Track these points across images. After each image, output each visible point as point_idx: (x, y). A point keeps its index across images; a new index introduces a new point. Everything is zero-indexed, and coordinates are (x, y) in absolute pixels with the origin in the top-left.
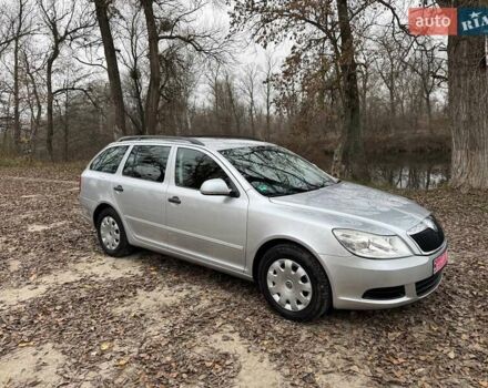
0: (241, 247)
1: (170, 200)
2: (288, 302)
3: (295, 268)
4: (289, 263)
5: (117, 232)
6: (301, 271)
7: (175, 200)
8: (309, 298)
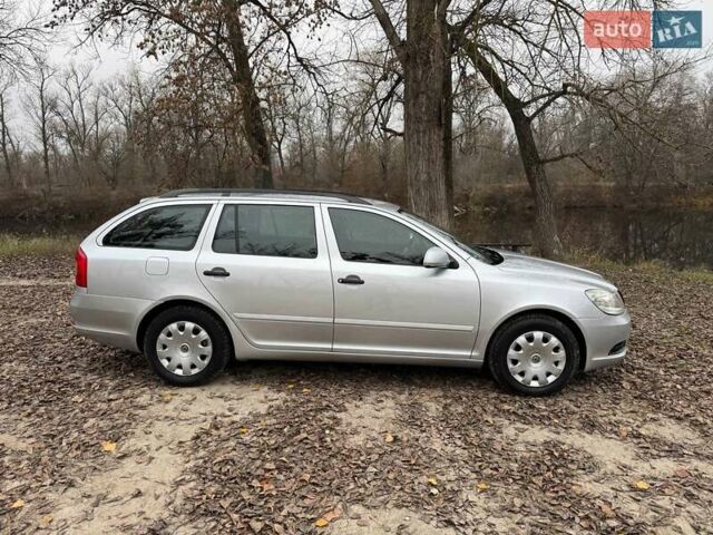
0: (470, 328)
1: (343, 281)
2: (535, 378)
3: (545, 340)
4: (538, 335)
5: (204, 343)
6: (554, 341)
7: (353, 280)
8: (561, 367)
